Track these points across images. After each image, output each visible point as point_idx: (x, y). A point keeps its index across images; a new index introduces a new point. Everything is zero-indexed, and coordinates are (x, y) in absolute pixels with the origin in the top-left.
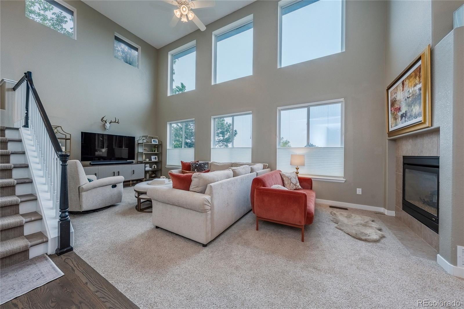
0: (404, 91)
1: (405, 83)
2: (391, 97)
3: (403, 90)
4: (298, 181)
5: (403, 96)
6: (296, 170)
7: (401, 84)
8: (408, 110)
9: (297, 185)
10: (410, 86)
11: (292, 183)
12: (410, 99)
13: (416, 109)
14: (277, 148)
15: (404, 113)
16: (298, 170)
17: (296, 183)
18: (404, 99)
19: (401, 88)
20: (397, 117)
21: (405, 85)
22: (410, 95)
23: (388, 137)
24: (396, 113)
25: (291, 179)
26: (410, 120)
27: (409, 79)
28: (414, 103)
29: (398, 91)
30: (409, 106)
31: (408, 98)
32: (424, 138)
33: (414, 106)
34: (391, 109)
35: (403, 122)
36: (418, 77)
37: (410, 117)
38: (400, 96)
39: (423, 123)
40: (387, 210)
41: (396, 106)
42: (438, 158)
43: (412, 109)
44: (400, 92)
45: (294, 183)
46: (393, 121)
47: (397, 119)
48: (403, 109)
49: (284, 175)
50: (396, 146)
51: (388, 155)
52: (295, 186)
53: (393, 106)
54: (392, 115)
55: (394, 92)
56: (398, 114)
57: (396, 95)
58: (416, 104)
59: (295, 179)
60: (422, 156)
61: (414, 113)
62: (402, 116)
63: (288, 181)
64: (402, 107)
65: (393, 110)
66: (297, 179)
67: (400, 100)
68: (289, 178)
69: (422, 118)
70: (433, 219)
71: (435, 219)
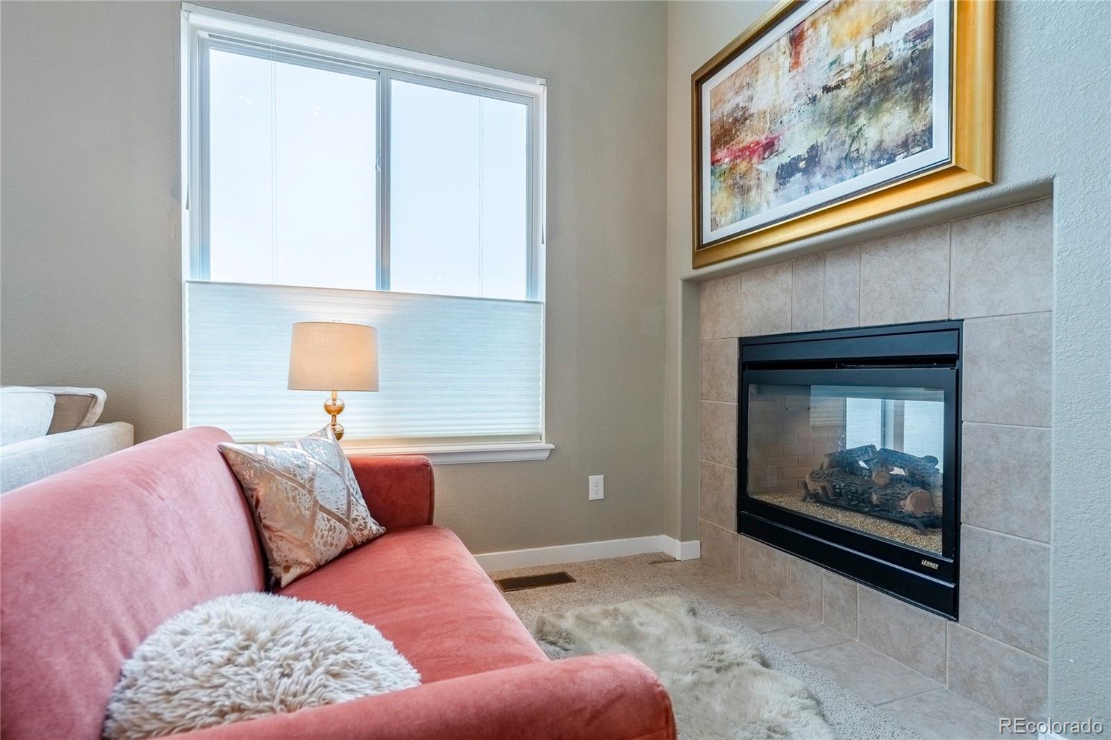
0: (800, 69)
1: (811, 30)
2: (712, 111)
3: (795, 65)
4: (356, 486)
5: (797, 89)
7: (784, 41)
8: (832, 138)
9: (355, 520)
10: (846, 39)
11: (323, 509)
12: (844, 93)
13: (887, 126)
14: (186, 279)
15: (799, 158)
16: (339, 417)
17: (349, 504)
18: (804, 99)
19: (785, 61)
20: (753, 182)
21: (806, 42)
22: (846, 76)
23: (695, 268)
24: (743, 166)
25: (317, 483)
26: (842, 180)
28: (873, 101)
29: (761, 76)
30: (835, 122)
31: (827, 89)
32: (865, 257)
33: (876, 111)
34: (714, 154)
35: (793, 196)
37: (839, 167)
38: (777, 93)
39: (956, 170)
40: (678, 543)
41: (746, 138)
42: (954, 328)
43: (860, 129)
44: (777, 78)
45: (334, 510)
46: (725, 202)
47: (749, 190)
48: (795, 146)
49: (257, 465)
50: (704, 304)
51: (684, 339)
52: (346, 525)
53: (726, 143)
54: (722, 179)
55: (738, 84)
56: (761, 167)
57: (746, 93)
58: (887, 105)
59: (336, 480)
60: (856, 325)
61: (871, 146)
62: (785, 173)
63: (294, 499)
64: (787, 134)
65: (727, 160)
66: (347, 478)
67: (775, 107)
68: (302, 479)
69: (939, 152)
70: (924, 563)
71: (935, 566)
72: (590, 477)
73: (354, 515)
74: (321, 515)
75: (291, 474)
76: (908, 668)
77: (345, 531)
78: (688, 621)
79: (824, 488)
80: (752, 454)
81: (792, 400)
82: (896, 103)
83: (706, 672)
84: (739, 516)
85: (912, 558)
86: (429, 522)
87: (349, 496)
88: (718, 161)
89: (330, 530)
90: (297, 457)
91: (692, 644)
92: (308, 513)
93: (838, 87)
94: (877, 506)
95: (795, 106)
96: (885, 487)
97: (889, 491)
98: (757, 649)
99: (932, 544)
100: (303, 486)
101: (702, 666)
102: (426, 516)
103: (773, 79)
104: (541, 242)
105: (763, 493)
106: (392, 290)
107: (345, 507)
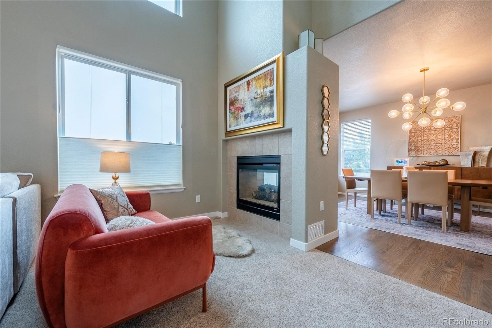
1: (251, 83)
2: (229, 96)
3: (248, 90)
4: (128, 199)
5: (248, 96)
6: (114, 181)
7: (246, 83)
8: (256, 110)
9: (129, 209)
10: (258, 88)
12: (258, 100)
13: (266, 110)
14: (58, 136)
15: (249, 113)
16: (117, 181)
18: (250, 99)
19: (246, 88)
20: (239, 117)
21: (250, 85)
22: (258, 96)
23: (225, 137)
24: (237, 112)
25: (118, 199)
26: (258, 121)
27: (257, 80)
28: (263, 104)
29: (241, 90)
30: (256, 107)
31: (255, 98)
33: (264, 107)
34: (230, 107)
35: (248, 122)
36: (268, 80)
37: (257, 117)
38: (244, 95)
39: (277, 123)
40: (222, 213)
41: (238, 105)
42: (279, 157)
43: (261, 110)
44: (244, 92)
45: (124, 206)
46: (233, 121)
47: (238, 119)
48: (248, 109)
49: (101, 194)
50: (228, 147)
51: (223, 156)
52: (127, 210)
53: (233, 105)
54: (232, 114)
55: (235, 90)
56: (241, 113)
57: (237, 94)
58: (266, 106)
59: (123, 198)
60: (262, 155)
61: (263, 114)
62: (246, 116)
63: (113, 203)
64: (247, 107)
65: (233, 110)
66: (126, 198)
67: (244, 99)
68: (114, 197)
69: (274, 119)
70: (274, 209)
71: (276, 210)
72: (196, 196)
73: (129, 207)
74: (120, 207)
75: (110, 196)
76: (272, 234)
77: (127, 211)
78: (223, 230)
79: (256, 195)
80: (240, 187)
81: (251, 173)
82: (267, 105)
83: (226, 239)
84: (237, 204)
85: (272, 209)
86: (149, 209)
87: (127, 202)
88: (231, 109)
89: (123, 211)
90: (111, 191)
91: (223, 234)
92: (117, 207)
93: (257, 98)
94: (267, 198)
95: (248, 100)
96: (269, 194)
97: (270, 194)
98: (238, 233)
99: (275, 205)
100: (115, 200)
101: (225, 238)
102: (149, 208)
103: (243, 92)
104: (181, 127)
105: (243, 198)
106: (132, 140)
107: (126, 205)
